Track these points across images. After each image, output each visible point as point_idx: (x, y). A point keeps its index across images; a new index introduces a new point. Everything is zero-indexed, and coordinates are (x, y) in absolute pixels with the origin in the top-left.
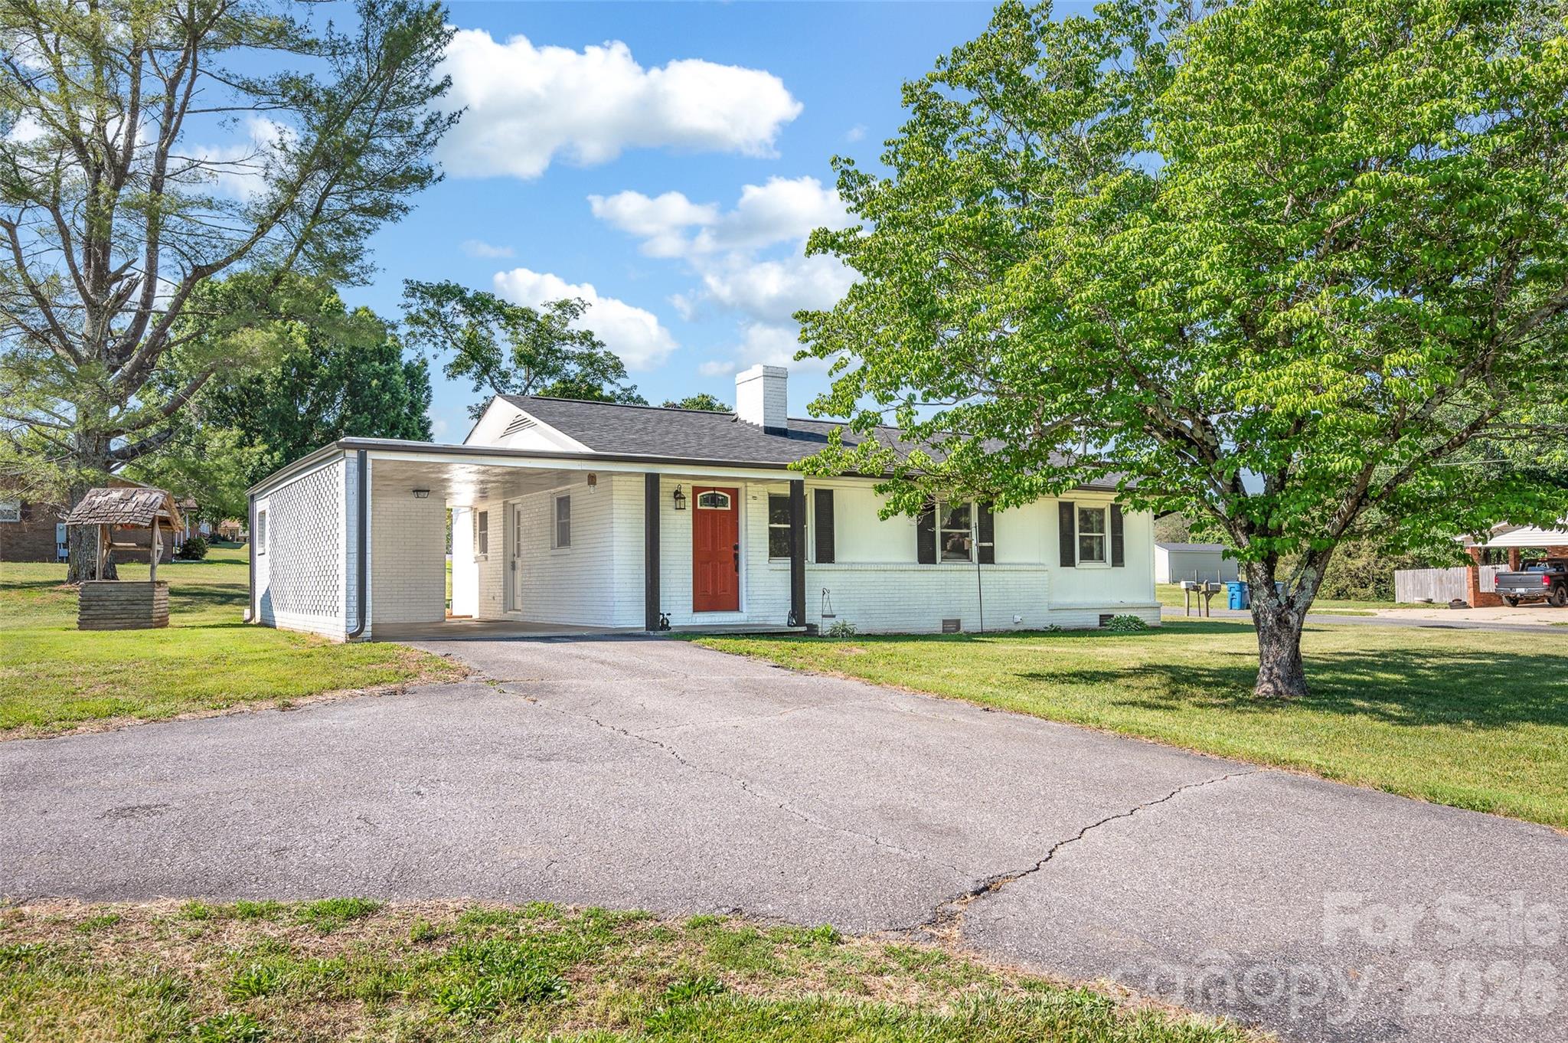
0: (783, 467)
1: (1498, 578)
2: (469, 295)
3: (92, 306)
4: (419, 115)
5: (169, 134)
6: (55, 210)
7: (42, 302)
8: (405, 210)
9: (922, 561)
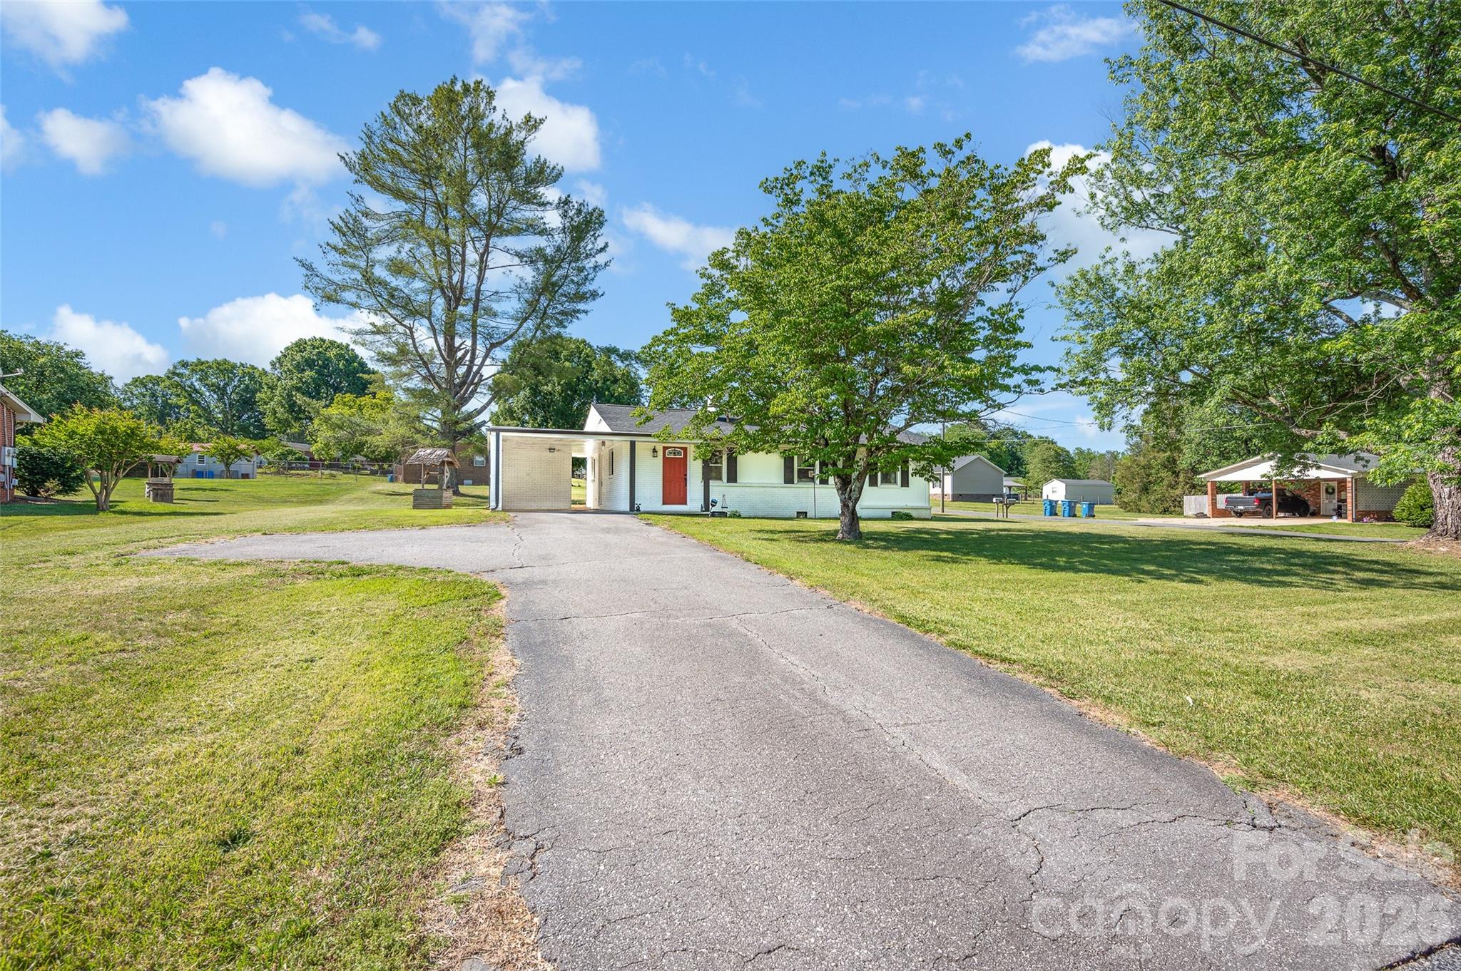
1: (1227, 500)
2: (621, 351)
3: (447, 364)
4: (589, 263)
5: (481, 278)
6: (429, 319)
7: (425, 363)
8: (586, 312)
9: (786, 482)
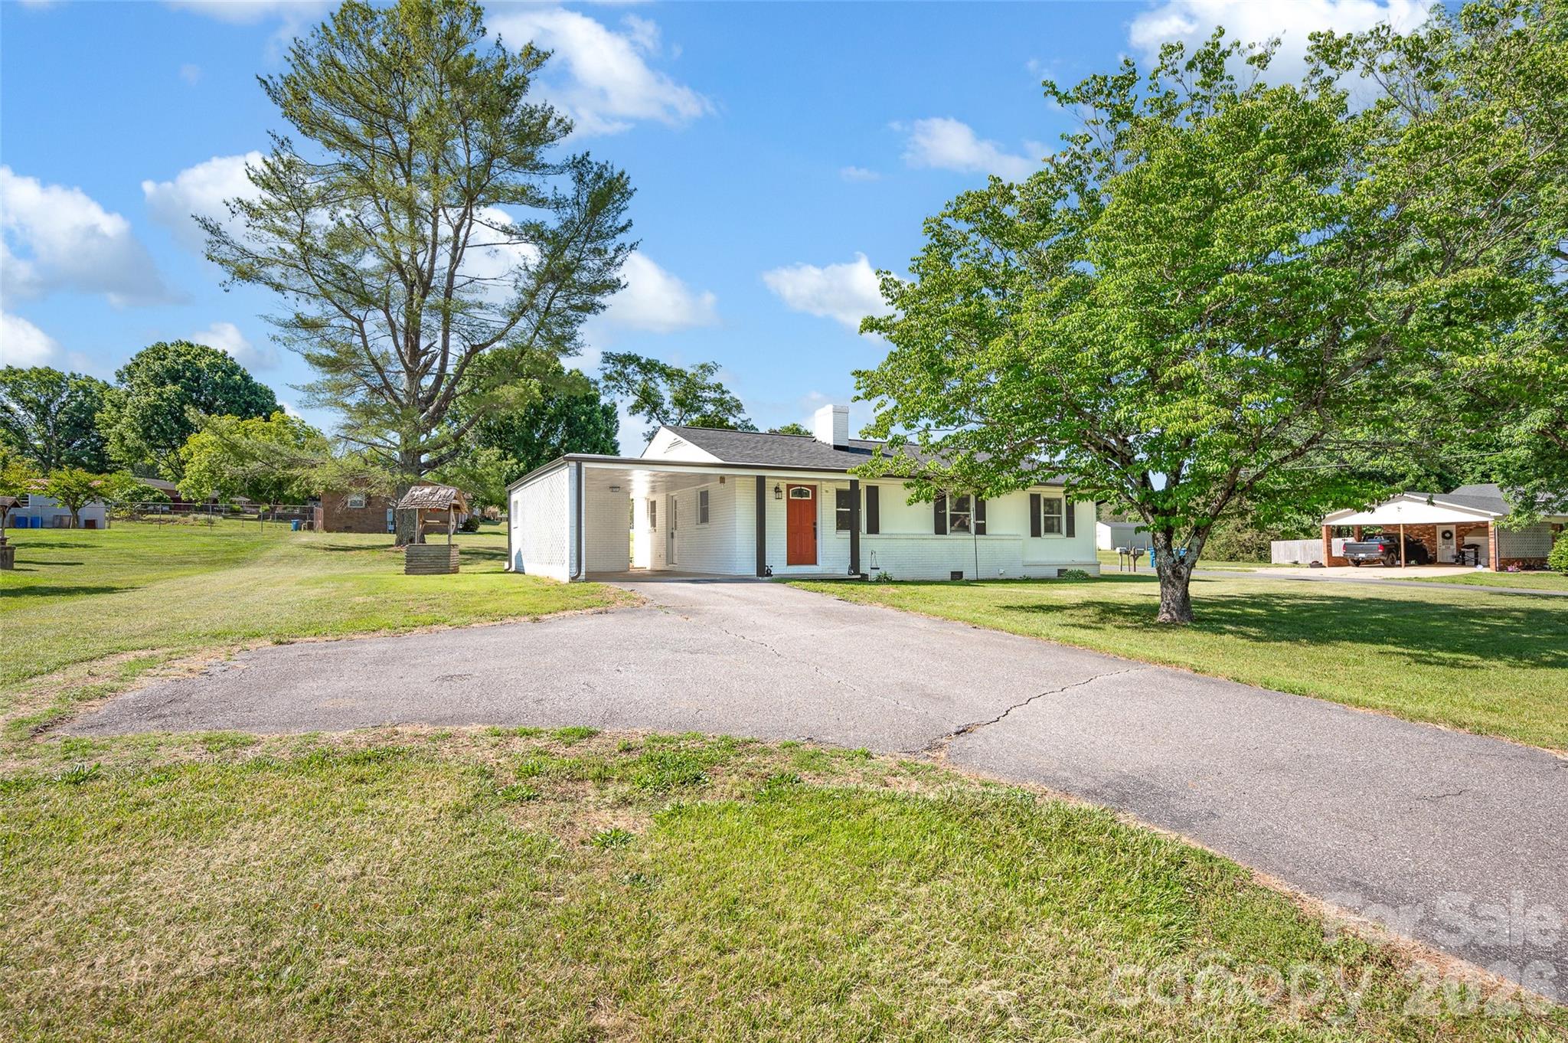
0: (845, 471)
1: (1346, 546)
2: (643, 361)
3: (410, 372)
4: (611, 246)
5: (455, 261)
6: (386, 311)
7: (380, 370)
8: (604, 308)
9: (937, 532)
